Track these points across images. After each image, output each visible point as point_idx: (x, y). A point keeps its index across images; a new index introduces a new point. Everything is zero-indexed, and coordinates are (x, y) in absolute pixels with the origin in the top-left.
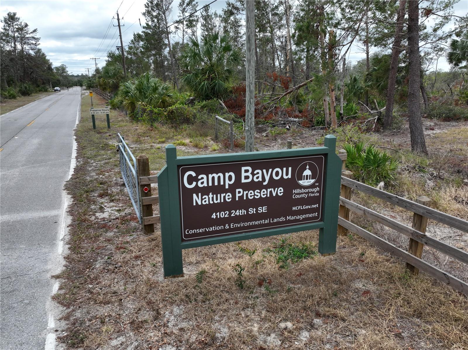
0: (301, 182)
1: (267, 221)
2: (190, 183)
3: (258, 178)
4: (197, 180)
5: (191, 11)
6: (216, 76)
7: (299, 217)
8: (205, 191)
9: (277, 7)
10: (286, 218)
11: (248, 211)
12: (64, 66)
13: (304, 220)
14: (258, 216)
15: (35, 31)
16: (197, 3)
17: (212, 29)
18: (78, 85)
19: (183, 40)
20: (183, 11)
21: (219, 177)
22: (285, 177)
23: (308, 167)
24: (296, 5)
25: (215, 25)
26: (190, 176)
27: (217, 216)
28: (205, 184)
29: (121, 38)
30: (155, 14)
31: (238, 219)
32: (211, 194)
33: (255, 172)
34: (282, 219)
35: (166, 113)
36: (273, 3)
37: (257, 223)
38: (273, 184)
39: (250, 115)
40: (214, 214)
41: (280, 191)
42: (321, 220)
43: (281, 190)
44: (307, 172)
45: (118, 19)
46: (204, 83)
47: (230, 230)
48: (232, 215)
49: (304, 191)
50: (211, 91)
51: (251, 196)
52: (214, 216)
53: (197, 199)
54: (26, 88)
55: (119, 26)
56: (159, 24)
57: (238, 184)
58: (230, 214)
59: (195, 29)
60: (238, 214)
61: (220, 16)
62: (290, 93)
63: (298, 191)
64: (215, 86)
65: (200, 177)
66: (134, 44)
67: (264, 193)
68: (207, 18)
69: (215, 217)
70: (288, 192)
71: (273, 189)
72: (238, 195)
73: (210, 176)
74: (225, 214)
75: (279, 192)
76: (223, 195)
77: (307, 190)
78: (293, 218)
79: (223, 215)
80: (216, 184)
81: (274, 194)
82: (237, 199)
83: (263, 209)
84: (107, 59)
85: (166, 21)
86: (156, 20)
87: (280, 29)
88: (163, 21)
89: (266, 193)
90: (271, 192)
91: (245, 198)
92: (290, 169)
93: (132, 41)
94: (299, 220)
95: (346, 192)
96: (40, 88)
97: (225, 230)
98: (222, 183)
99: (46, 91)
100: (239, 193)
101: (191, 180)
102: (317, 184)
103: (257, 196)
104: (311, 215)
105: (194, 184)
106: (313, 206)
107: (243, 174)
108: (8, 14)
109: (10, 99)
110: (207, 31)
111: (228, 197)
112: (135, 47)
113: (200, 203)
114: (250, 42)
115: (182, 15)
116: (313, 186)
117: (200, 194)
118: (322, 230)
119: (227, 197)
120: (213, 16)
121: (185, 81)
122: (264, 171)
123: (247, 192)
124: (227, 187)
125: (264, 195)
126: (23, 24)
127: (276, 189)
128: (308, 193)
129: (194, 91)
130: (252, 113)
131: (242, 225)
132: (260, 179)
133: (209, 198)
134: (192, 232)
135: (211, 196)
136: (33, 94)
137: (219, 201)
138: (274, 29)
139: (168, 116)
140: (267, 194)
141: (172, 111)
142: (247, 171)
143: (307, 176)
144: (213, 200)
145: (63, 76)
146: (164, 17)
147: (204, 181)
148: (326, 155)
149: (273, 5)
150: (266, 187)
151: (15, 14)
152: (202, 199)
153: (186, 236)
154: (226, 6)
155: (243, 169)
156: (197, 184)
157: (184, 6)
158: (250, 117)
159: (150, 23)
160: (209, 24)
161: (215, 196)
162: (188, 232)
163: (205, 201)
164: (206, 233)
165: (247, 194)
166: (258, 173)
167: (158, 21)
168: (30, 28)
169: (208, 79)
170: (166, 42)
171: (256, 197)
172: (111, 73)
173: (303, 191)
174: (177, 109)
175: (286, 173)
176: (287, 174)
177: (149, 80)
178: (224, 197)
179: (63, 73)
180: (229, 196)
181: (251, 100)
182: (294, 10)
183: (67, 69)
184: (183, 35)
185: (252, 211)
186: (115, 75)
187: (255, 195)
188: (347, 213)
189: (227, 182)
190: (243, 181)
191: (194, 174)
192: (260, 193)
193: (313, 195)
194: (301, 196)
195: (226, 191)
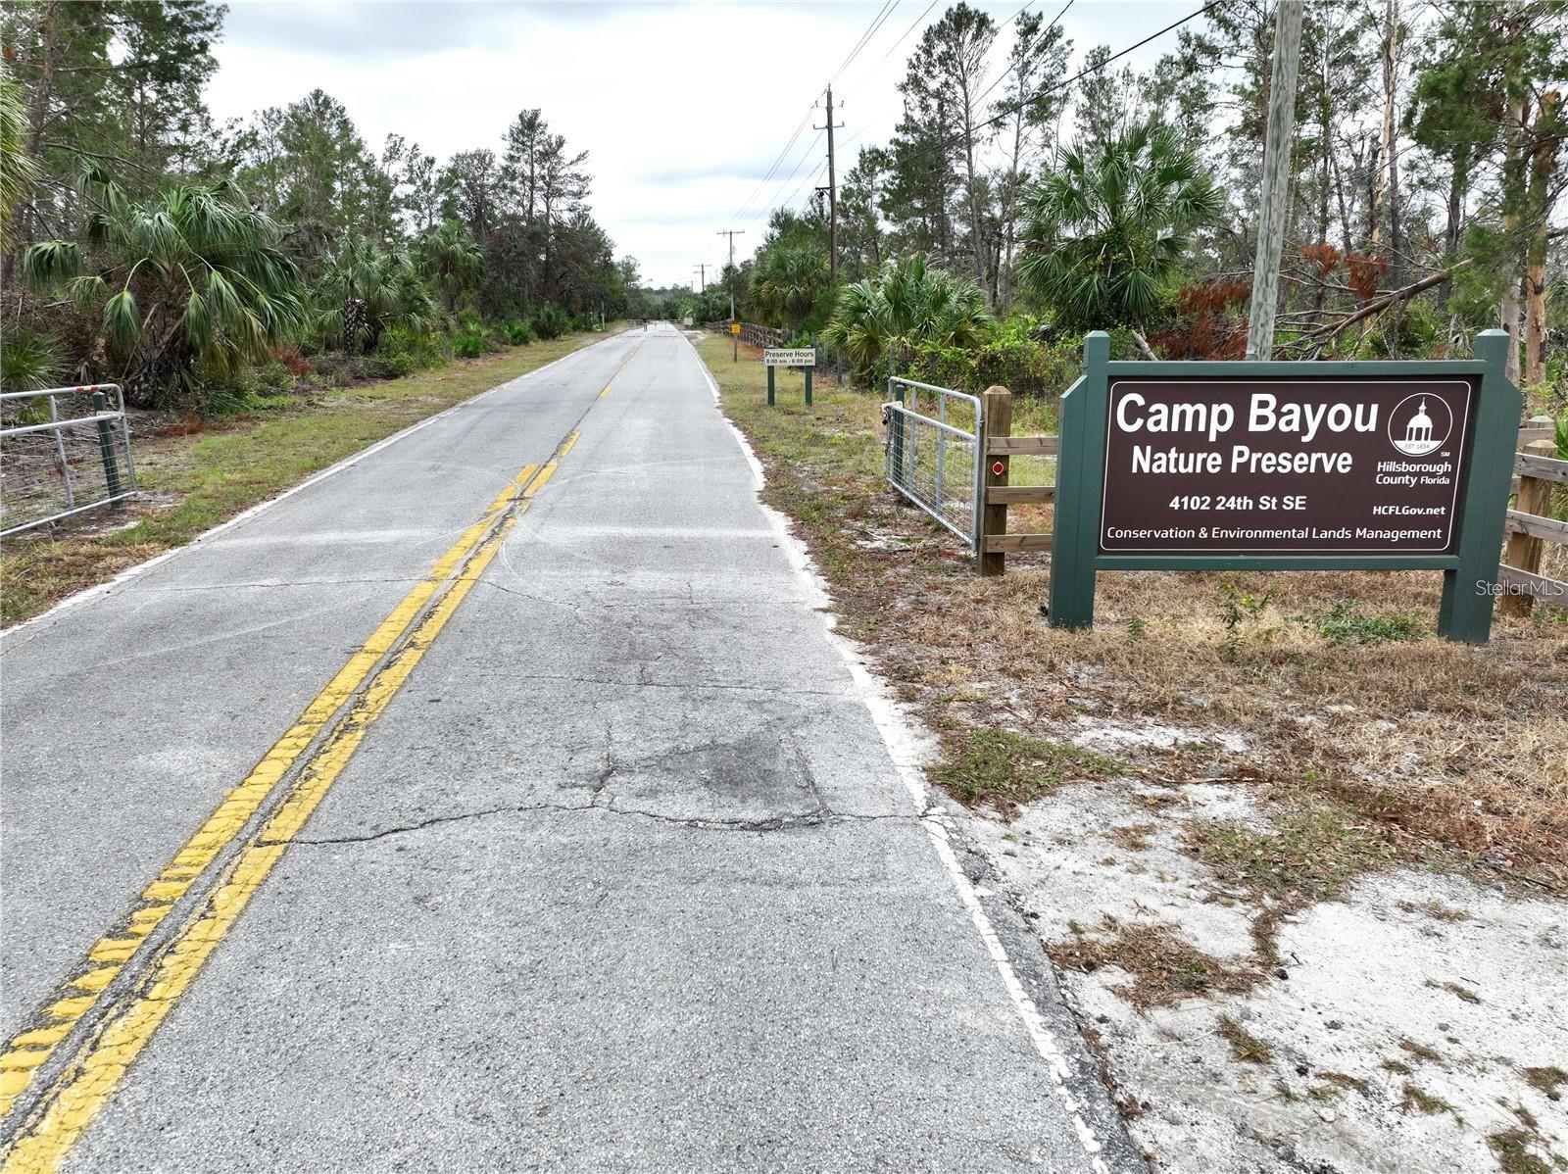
0: (1402, 445)
1: (1303, 534)
2: (1130, 421)
3: (1289, 423)
4: (1146, 415)
5: (1047, 71)
6: (1130, 257)
7: (1389, 534)
8: (1161, 442)
9: (1352, 37)
10: (1353, 533)
11: (1257, 503)
12: (632, 262)
13: (1402, 543)
14: (1280, 519)
15: (581, 157)
16: (1069, 43)
17: (1109, 125)
18: (663, 315)
19: (1015, 162)
20: (1024, 70)
21: (1196, 414)
22: (1360, 427)
23: (1423, 407)
24: (1428, 23)
25: (1121, 110)
26: (1132, 404)
27: (1181, 504)
28: (1163, 427)
29: (831, 163)
30: (933, 85)
31: (1232, 519)
32: (1173, 450)
33: (1285, 409)
34: (1344, 533)
35: (973, 363)
36: (1338, 24)
37: (1276, 534)
38: (1326, 441)
39: (1262, 314)
40: (1177, 499)
41: (1344, 462)
42: (1449, 551)
43: (1345, 459)
44: (1421, 421)
45: (829, 109)
46: (1091, 280)
47: (1209, 543)
48: (1219, 507)
49: (1409, 468)
50: (1110, 305)
51: (1268, 467)
52: (1175, 504)
53: (1141, 459)
54: (549, 317)
55: (830, 127)
56: (943, 115)
57: (1239, 433)
58: (1214, 503)
59: (1054, 128)
60: (1232, 507)
61: (1143, 80)
62: (1377, 310)
63: (1391, 466)
64: (1124, 288)
65: (1152, 409)
66: (858, 180)
67: (1300, 463)
68: (1097, 89)
69: (1177, 506)
70: (1364, 468)
71: (1324, 456)
72: (1236, 460)
73: (1177, 409)
74: (1202, 503)
75: (1340, 463)
76: (1200, 457)
77: (1417, 468)
78: (1373, 535)
79: (1197, 503)
80: (1188, 428)
81: (1328, 468)
82: (1234, 470)
83: (1295, 503)
84: (769, 230)
85: (967, 104)
86: (934, 103)
87: (1355, 108)
88: (955, 104)
89: (1306, 462)
90: (1319, 461)
91: (1253, 470)
92: (1374, 408)
93: (854, 172)
94: (1387, 543)
95: (1533, 497)
96: (576, 321)
97: (1196, 542)
98: (1202, 428)
99: (589, 330)
100: (1240, 455)
101: (1132, 412)
102: (1447, 454)
103: (1284, 467)
104: (1421, 534)
105: (1139, 422)
106: (1431, 511)
107: (1255, 412)
108: (521, 117)
109: (515, 344)
110: (1094, 129)
111: (1214, 462)
112: (860, 190)
113: (1146, 470)
114: (1279, 125)
115: (1017, 83)
116: (1433, 458)
117: (1149, 448)
118: (1450, 574)
119: (1210, 463)
120: (1119, 82)
121: (1030, 276)
122: (1308, 408)
123: (1260, 455)
124: (1212, 438)
125: (1301, 467)
126: (553, 140)
127: (1334, 455)
128: (1419, 474)
129: (1057, 303)
130: (1269, 309)
131: (1240, 534)
132: (1295, 427)
133: (1168, 459)
134: (1123, 534)
135: (1173, 454)
136: (562, 337)
137: (1190, 469)
138: (1333, 113)
139: (981, 371)
140: (1309, 466)
141: (994, 358)
142: (1263, 404)
143: (1419, 430)
144: (1176, 466)
145: (630, 291)
146: (961, 94)
147: (1162, 418)
148: (1476, 379)
149: (1337, 30)
150: (1309, 448)
151: (536, 114)
152: (1152, 461)
153: (1108, 542)
154: (1178, 44)
155: (1256, 398)
156: (1145, 424)
157: (1027, 55)
158: (1262, 320)
159: (917, 115)
160: (1104, 108)
161: (1182, 456)
162: (1113, 532)
163: (1159, 467)
164: (1152, 542)
165: (1259, 461)
166: (1291, 412)
167: (941, 106)
168: (567, 153)
169: (1103, 269)
170: (960, 169)
171: (1280, 469)
172: (792, 267)
173: (1405, 467)
174: (1007, 352)
175: (1363, 419)
176: (1365, 421)
177: (922, 273)
178: (1204, 461)
179: (627, 280)
180: (1215, 459)
181: (1270, 275)
182: (1416, 39)
183: (638, 272)
184: (1017, 147)
185: (1268, 503)
186: (802, 272)
187: (1278, 464)
188: (1532, 557)
189: (1215, 426)
190: (1253, 427)
191: (1140, 401)
192: (1292, 461)
193: (1433, 481)
194: (1398, 480)
195: (1210, 448)
